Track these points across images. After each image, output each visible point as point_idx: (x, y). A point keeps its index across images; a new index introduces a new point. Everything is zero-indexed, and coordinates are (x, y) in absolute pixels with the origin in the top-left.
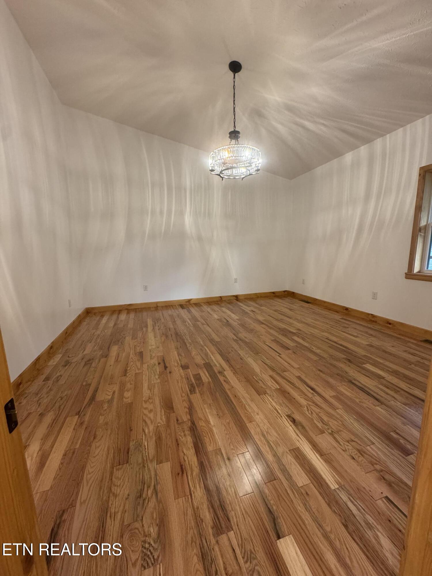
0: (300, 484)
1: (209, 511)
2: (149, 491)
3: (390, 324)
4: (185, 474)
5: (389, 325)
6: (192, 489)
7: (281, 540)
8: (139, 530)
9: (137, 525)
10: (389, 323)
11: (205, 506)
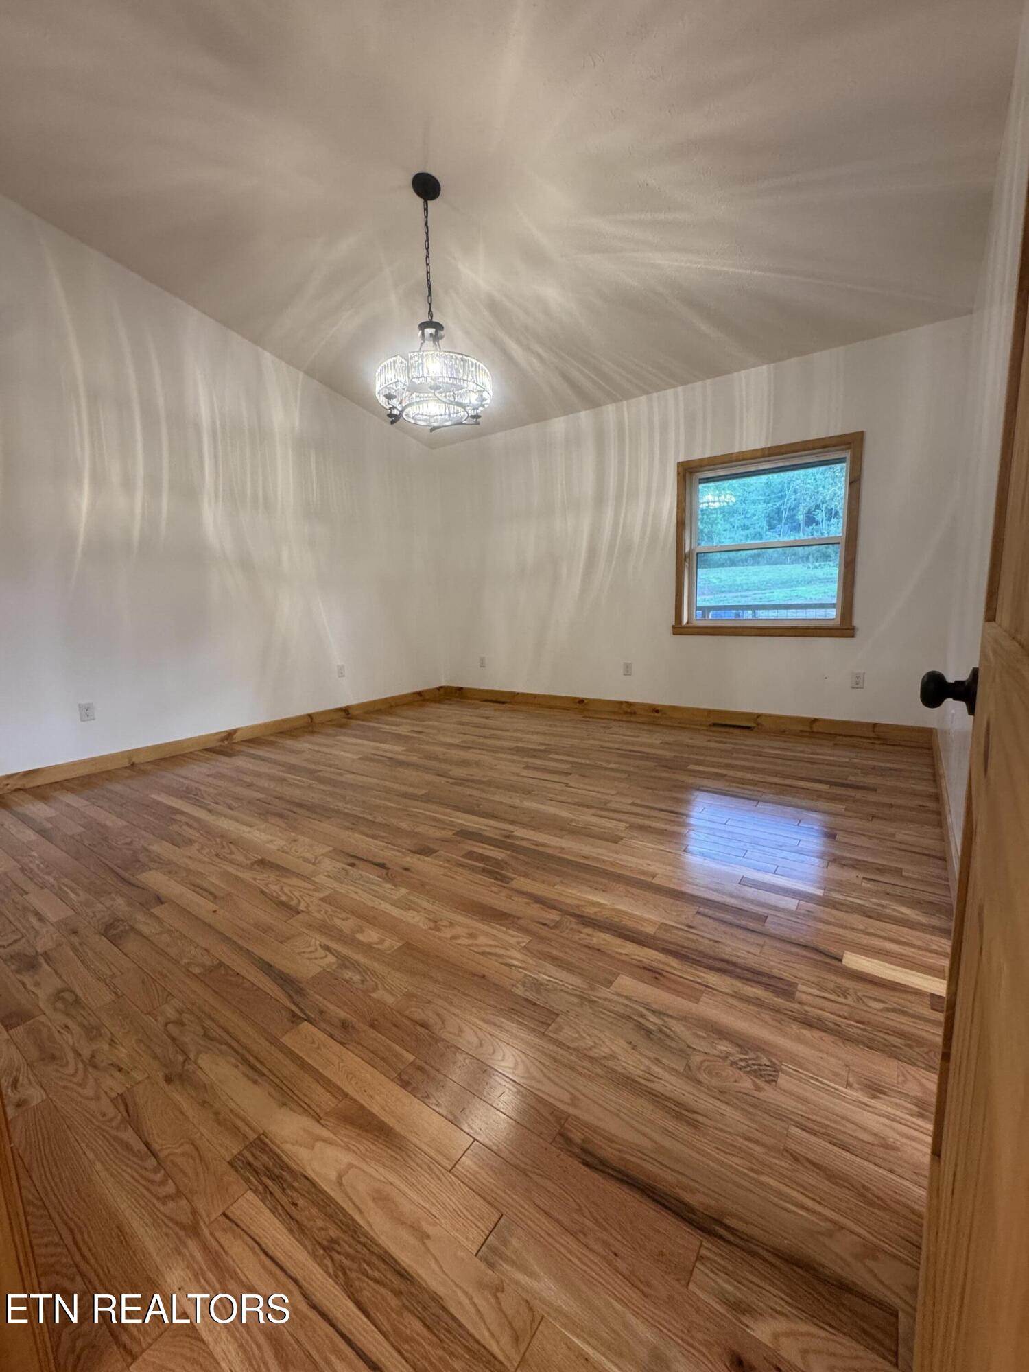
0: (793, 908)
1: (752, 986)
2: (651, 1019)
3: (657, 711)
4: (664, 973)
5: (656, 715)
6: (699, 980)
7: (844, 960)
8: (708, 1061)
9: (697, 1059)
10: (655, 710)
11: (740, 985)
